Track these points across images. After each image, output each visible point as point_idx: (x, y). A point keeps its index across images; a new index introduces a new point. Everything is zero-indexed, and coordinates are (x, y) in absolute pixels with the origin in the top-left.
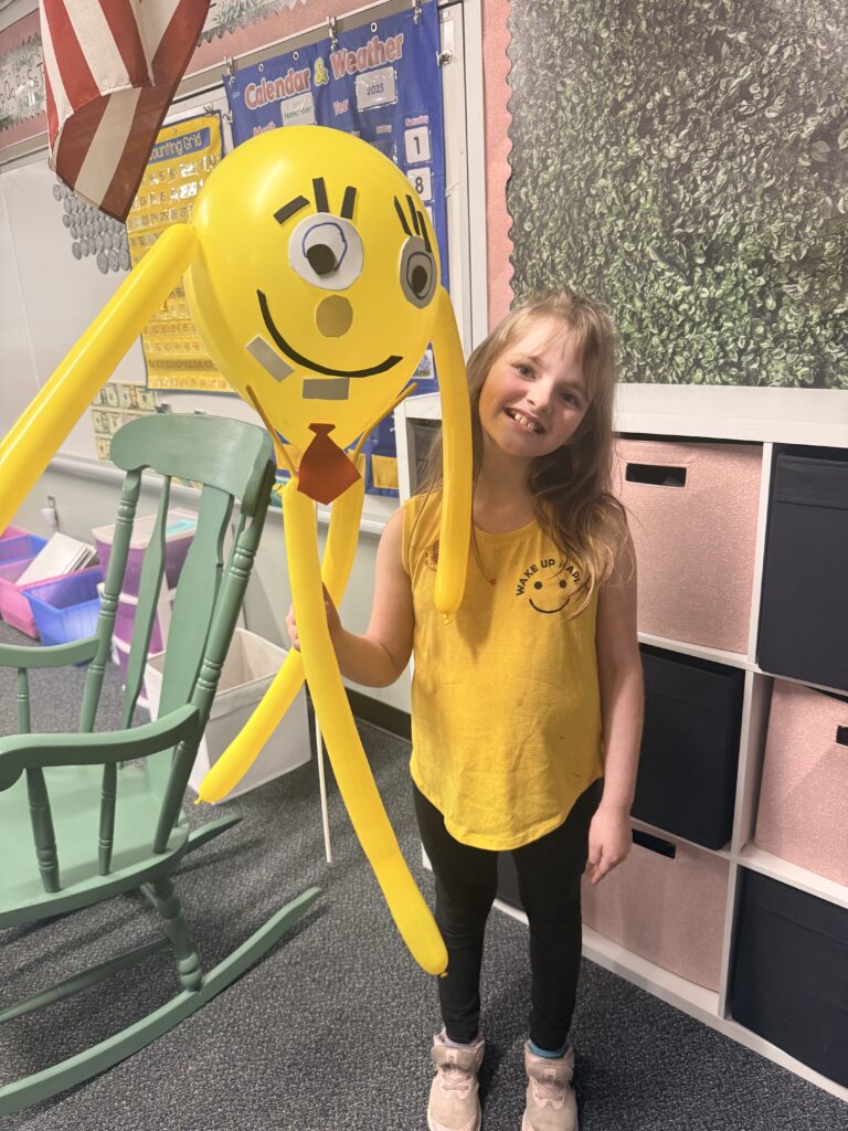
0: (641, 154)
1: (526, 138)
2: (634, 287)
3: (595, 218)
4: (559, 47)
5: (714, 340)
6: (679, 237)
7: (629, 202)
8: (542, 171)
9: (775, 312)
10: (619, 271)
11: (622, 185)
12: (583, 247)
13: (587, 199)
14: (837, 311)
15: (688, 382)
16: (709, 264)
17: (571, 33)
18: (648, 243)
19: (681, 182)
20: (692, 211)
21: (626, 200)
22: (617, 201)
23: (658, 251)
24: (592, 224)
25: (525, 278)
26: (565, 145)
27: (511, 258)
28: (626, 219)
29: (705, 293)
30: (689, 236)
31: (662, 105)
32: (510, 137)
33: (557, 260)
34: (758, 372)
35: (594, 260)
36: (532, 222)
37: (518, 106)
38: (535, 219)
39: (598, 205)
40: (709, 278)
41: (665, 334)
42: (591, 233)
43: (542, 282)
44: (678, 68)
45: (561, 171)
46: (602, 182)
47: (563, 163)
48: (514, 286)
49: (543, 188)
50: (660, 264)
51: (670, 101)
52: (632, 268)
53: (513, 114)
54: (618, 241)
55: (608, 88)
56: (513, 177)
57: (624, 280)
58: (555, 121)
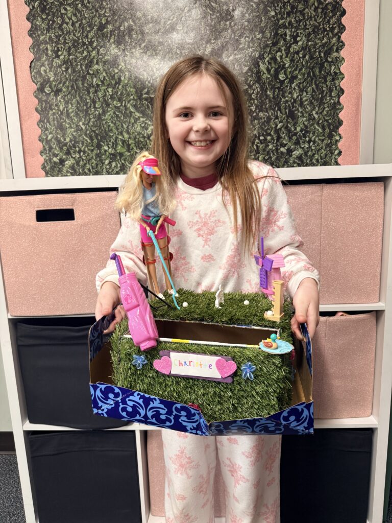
0: (119, 54)
1: (42, 38)
2: (122, 126)
3: (93, 86)
6: (146, 99)
7: (114, 79)
8: (55, 58)
10: (112, 117)
11: (109, 69)
12: (88, 103)
13: (88, 76)
18: (128, 102)
21: (113, 77)
22: (107, 78)
23: (135, 106)
24: (92, 90)
25: (48, 121)
26: (70, 44)
27: (37, 110)
28: (114, 88)
31: (130, 30)
32: (30, 35)
33: (70, 111)
35: (95, 111)
36: (51, 87)
37: (34, 16)
38: (53, 87)
39: (95, 80)
42: (91, 95)
43: (62, 123)
45: (68, 59)
46: (96, 67)
47: (69, 55)
48: (40, 126)
49: (57, 68)
50: (137, 114)
51: (134, 27)
52: (120, 116)
53: (32, 23)
54: (110, 100)
55: (95, 16)
56: (35, 60)
57: (115, 122)
58: (62, 30)
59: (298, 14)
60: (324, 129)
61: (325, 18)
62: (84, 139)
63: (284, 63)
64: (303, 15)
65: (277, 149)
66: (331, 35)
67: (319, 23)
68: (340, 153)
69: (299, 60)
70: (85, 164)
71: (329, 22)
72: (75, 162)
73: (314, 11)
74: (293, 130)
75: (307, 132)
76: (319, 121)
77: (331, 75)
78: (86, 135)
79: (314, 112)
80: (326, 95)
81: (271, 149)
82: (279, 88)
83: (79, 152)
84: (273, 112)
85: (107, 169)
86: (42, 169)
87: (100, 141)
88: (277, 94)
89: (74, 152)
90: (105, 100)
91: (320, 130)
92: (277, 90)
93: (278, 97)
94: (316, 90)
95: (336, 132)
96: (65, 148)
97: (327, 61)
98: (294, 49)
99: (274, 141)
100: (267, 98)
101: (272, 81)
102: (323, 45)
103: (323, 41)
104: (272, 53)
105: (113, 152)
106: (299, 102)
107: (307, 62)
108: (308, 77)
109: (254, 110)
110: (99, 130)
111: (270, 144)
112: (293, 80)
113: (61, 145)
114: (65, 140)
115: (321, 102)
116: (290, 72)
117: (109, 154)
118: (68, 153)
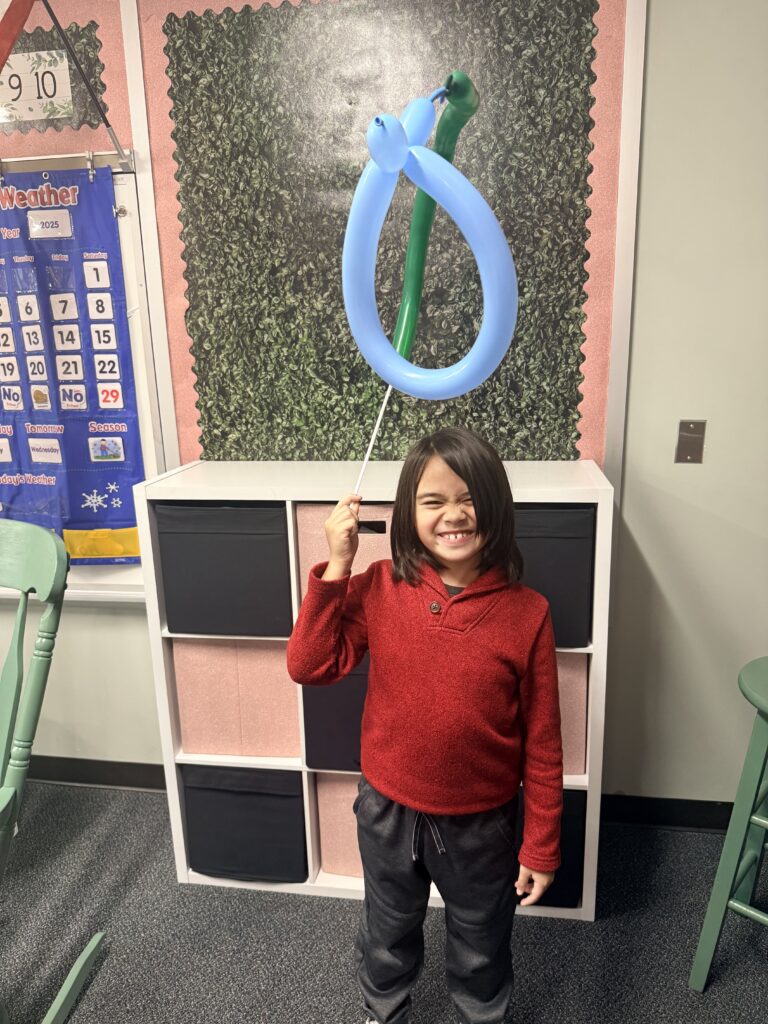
0: (297, 304)
1: (200, 281)
2: (300, 395)
3: (264, 345)
4: (223, 222)
5: (361, 431)
6: (330, 363)
7: (290, 336)
8: (216, 307)
9: (399, 414)
10: (287, 383)
11: (283, 324)
12: (257, 365)
13: (257, 332)
14: (437, 413)
15: (346, 459)
16: (353, 381)
17: (233, 213)
18: (308, 366)
19: (328, 327)
20: (337, 346)
21: (288, 334)
22: (281, 335)
23: (316, 371)
24: (262, 349)
25: (207, 384)
26: (235, 291)
27: (193, 369)
28: (289, 348)
29: (352, 401)
30: (336, 362)
31: (309, 274)
32: (186, 278)
33: (235, 373)
34: (392, 451)
35: (266, 375)
36: (210, 342)
37: (191, 256)
38: (213, 341)
39: (266, 336)
40: (353, 391)
41: (325, 427)
42: (262, 355)
43: (224, 388)
44: (319, 252)
45: (233, 309)
46: (268, 320)
47: (234, 303)
48: (198, 390)
49: (219, 320)
50: (317, 380)
51: (315, 272)
52: (297, 382)
53: (188, 262)
54: (285, 362)
55: (267, 256)
56: (191, 308)
57: (291, 390)
58: (225, 273)
59: (525, 259)
60: (557, 404)
61: (562, 262)
62: (252, 408)
64: (532, 259)
65: (495, 429)
66: (569, 284)
67: (554, 270)
68: (579, 436)
71: (566, 268)
72: (240, 436)
73: (547, 254)
74: (516, 405)
75: (534, 408)
76: (551, 395)
77: (568, 336)
78: (255, 403)
80: (560, 362)
81: (487, 429)
83: (247, 423)
85: (279, 445)
86: (200, 442)
87: (272, 412)
89: (240, 424)
90: (278, 362)
91: (552, 406)
94: (547, 356)
95: (574, 409)
96: (229, 418)
97: (563, 318)
99: (491, 419)
102: (559, 298)
103: (559, 293)
105: (287, 426)
106: (524, 371)
107: (536, 320)
108: (537, 339)
110: (271, 398)
111: (486, 422)
113: (224, 414)
114: (229, 408)
115: (554, 371)
117: (283, 427)
118: (232, 425)
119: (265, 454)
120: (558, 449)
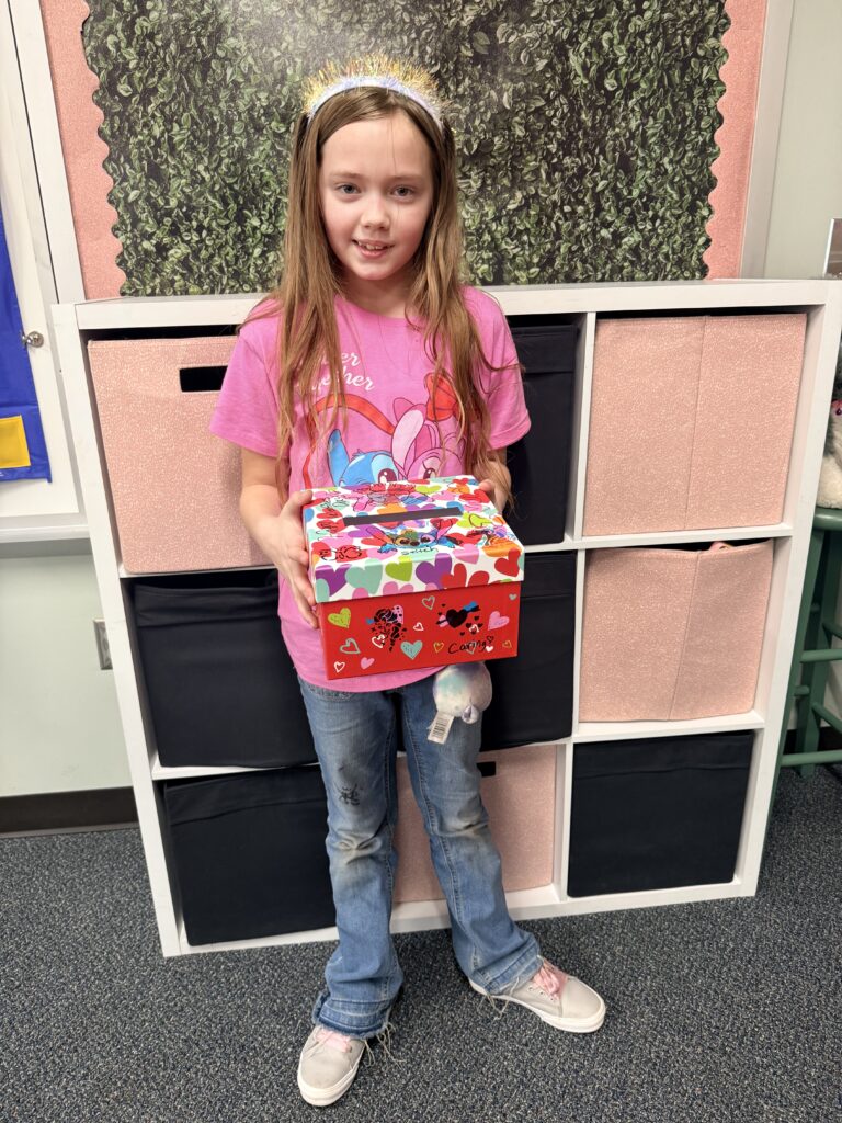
0: (282, 14)
3: (227, 87)
7: (272, 71)
8: (138, 16)
10: (268, 155)
11: (261, 49)
12: (215, 123)
13: (213, 63)
14: (509, 207)
21: (268, 68)
22: (255, 68)
24: (224, 94)
25: (128, 160)
27: (100, 132)
28: (271, 93)
33: (177, 139)
35: (231, 140)
36: (131, 83)
38: (136, 81)
39: (229, 71)
42: (222, 105)
46: (231, 42)
48: (111, 171)
49: (143, 40)
52: (284, 153)
54: (263, 118)
56: (92, 18)
57: (275, 168)
60: (682, 194)
62: (207, 201)
63: (615, 54)
65: (594, 233)
68: (708, 243)
69: (645, 50)
70: (212, 256)
72: (189, 251)
74: (625, 194)
75: (651, 199)
76: (674, 178)
77: (701, 84)
78: (212, 192)
79: (666, 160)
80: (690, 126)
81: (582, 232)
82: (603, 108)
83: (200, 229)
84: (589, 156)
85: (256, 266)
86: (119, 265)
87: (243, 209)
88: (600, 120)
89: (189, 231)
90: (252, 118)
91: (675, 196)
92: (600, 112)
93: (601, 126)
94: (673, 116)
95: (703, 201)
96: (168, 221)
97: (695, 55)
98: (635, 26)
99: (589, 216)
100: (579, 128)
101: (591, 92)
103: (692, 13)
104: (594, 33)
105: (270, 231)
106: (639, 139)
108: (658, 87)
109: (554, 151)
110: (242, 182)
111: (581, 221)
112: (631, 93)
113: (159, 214)
114: (167, 203)
115: (680, 140)
116: (627, 73)
117: (262, 234)
118: (174, 231)
119: (232, 283)
120: (680, 263)
